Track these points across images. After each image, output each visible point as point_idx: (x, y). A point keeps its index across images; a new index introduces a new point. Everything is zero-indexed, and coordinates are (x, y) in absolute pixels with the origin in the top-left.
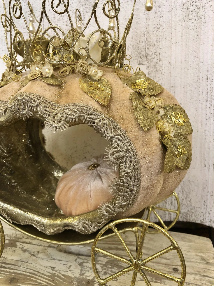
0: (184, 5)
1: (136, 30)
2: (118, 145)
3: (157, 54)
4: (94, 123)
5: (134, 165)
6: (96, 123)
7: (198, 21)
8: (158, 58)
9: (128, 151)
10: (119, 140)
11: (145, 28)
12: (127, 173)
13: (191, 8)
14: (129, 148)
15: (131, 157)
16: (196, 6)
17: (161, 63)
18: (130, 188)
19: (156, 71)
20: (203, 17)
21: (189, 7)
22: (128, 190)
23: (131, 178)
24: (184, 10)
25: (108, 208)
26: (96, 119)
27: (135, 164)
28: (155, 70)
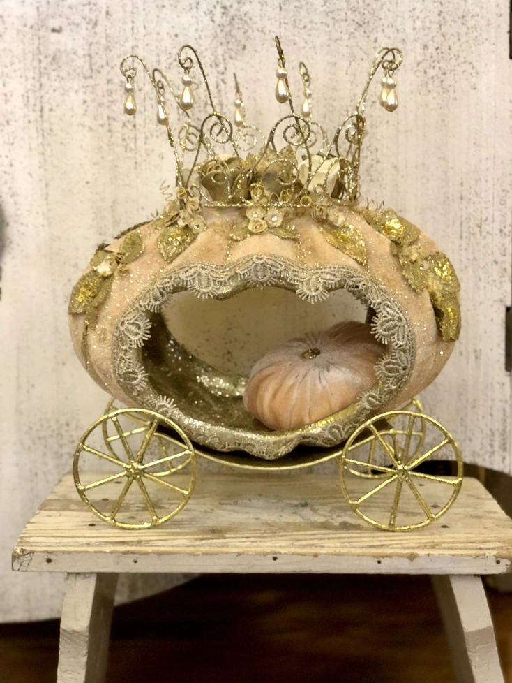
0: (418, 64)
1: (331, 101)
2: (388, 313)
3: (371, 149)
4: (357, 287)
5: (408, 336)
6: (360, 288)
7: (444, 95)
8: (374, 157)
9: (400, 319)
10: (388, 306)
11: (349, 100)
12: (401, 346)
13: (432, 72)
14: (401, 315)
15: (404, 326)
16: (440, 68)
17: (379, 167)
18: (403, 365)
19: (371, 181)
20: (451, 89)
21: (428, 70)
22: (400, 368)
23: (404, 351)
24: (418, 74)
25: (370, 398)
26: (360, 282)
27: (409, 334)
28: (369, 178)
